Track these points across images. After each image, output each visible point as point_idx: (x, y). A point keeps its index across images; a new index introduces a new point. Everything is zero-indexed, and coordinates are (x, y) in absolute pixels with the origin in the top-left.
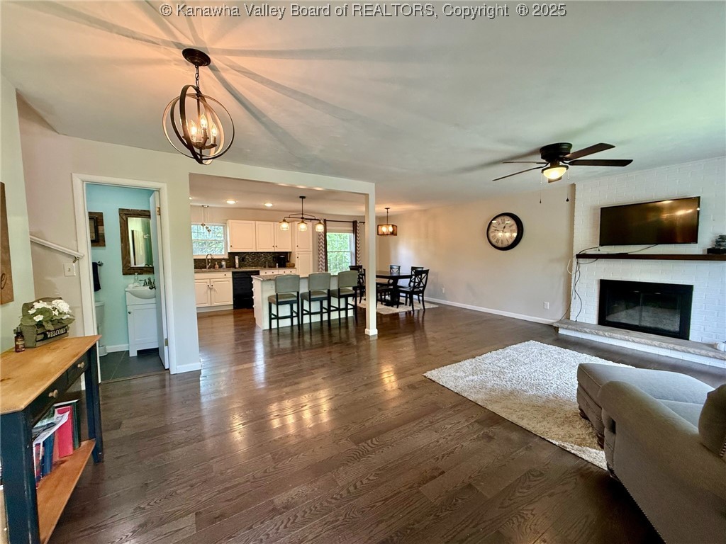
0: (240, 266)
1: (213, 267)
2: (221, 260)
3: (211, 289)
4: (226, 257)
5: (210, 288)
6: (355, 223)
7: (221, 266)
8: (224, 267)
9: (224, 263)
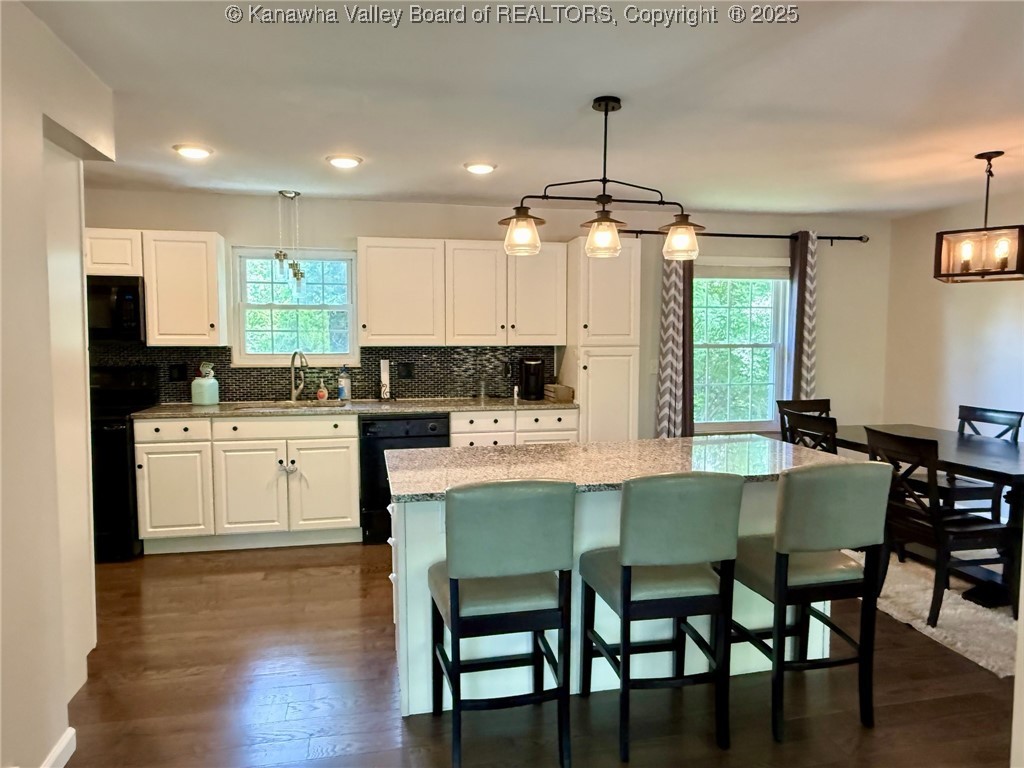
0: (394, 395)
1: (308, 396)
2: (336, 372)
3: (289, 473)
4: (354, 361)
5: (288, 468)
6: (798, 244)
7: (335, 394)
8: (347, 393)
9: (344, 383)
